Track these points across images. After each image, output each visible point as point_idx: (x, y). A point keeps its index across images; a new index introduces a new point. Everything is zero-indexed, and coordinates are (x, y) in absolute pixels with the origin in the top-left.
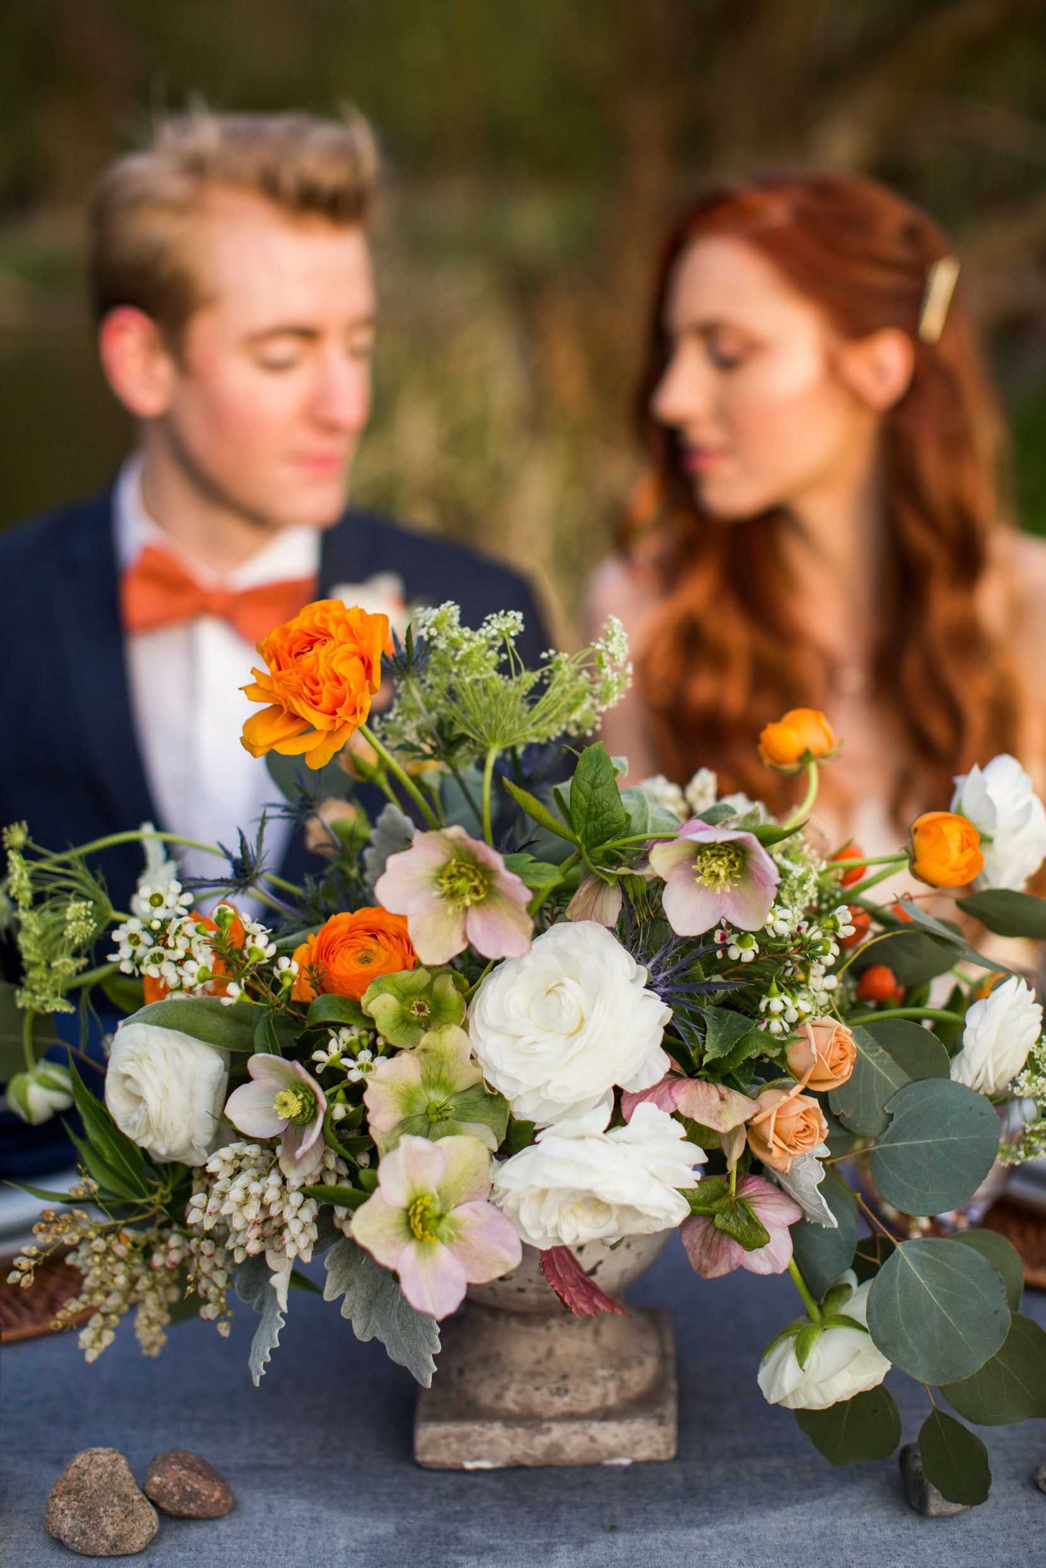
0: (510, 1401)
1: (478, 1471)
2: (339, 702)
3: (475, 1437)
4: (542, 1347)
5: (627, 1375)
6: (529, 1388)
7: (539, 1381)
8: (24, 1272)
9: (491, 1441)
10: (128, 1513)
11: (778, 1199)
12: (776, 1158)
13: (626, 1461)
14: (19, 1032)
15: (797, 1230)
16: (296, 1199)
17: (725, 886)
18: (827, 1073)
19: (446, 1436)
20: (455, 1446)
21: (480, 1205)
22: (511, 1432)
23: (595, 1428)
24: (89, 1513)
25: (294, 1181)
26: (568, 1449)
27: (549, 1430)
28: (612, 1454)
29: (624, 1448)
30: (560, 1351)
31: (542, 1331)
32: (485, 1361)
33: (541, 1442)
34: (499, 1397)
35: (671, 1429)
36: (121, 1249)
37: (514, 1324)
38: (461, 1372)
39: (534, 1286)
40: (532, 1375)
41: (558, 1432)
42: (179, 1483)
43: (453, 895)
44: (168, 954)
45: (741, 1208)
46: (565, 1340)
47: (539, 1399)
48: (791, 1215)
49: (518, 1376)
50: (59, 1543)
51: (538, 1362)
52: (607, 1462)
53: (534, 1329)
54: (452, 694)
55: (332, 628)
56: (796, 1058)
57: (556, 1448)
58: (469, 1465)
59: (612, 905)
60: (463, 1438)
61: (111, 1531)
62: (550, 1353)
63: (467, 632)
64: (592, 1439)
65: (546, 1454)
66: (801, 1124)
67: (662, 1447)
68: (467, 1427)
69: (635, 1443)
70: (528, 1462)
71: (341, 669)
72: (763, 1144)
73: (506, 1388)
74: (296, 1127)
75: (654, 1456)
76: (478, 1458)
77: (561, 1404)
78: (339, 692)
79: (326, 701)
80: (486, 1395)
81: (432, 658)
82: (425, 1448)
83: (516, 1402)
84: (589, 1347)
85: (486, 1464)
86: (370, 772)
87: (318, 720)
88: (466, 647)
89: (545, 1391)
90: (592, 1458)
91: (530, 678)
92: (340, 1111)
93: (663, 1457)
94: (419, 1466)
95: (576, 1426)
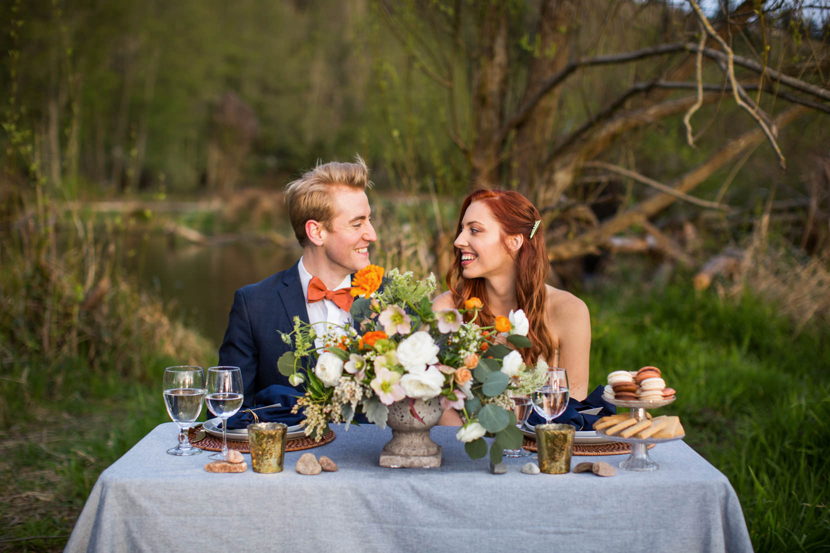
0: (402, 452)
1: (394, 468)
2: (372, 284)
3: (393, 459)
4: (410, 441)
5: (430, 449)
6: (407, 449)
7: (409, 448)
8: (295, 410)
9: (397, 461)
10: (315, 466)
11: (461, 393)
12: (460, 383)
13: (428, 467)
14: (293, 364)
15: (465, 400)
16: (358, 386)
17: (451, 322)
18: (471, 364)
19: (387, 459)
20: (389, 461)
21: (398, 386)
22: (402, 458)
23: (421, 458)
24: (306, 465)
25: (358, 382)
26: (415, 463)
27: (411, 458)
28: (425, 465)
29: (428, 463)
30: (414, 442)
31: (410, 436)
32: (397, 444)
33: (409, 461)
34: (400, 451)
35: (440, 460)
36: (316, 408)
37: (404, 435)
38: (391, 447)
39: (408, 422)
40: (407, 447)
41: (413, 459)
42: (327, 460)
43: (395, 320)
44: (332, 339)
45: (453, 394)
46: (415, 439)
47: (409, 451)
48: (463, 396)
49: (404, 447)
50: (299, 473)
51: (409, 444)
52: (424, 467)
53: (408, 436)
54: (396, 290)
55: (372, 270)
56: (466, 362)
57: (412, 463)
58: (392, 466)
59: (428, 328)
60: (391, 459)
61: (311, 469)
62: (412, 442)
63: (400, 275)
64: (421, 461)
65: (410, 464)
66: (465, 374)
67: (437, 464)
68: (392, 457)
69: (430, 462)
70: (406, 466)
71: (373, 277)
72: (458, 380)
73: (401, 449)
74: (360, 369)
75: (435, 466)
76: (394, 465)
77: (414, 453)
78: (372, 282)
79: (370, 284)
80: (397, 451)
81: (392, 282)
82: (382, 462)
83: (404, 452)
84: (421, 442)
85: (396, 466)
86: (376, 309)
87: (368, 288)
88: (400, 278)
89: (410, 450)
90: (420, 465)
91: (414, 287)
92: (368, 368)
93: (437, 466)
94: (380, 466)
95: (417, 457)
